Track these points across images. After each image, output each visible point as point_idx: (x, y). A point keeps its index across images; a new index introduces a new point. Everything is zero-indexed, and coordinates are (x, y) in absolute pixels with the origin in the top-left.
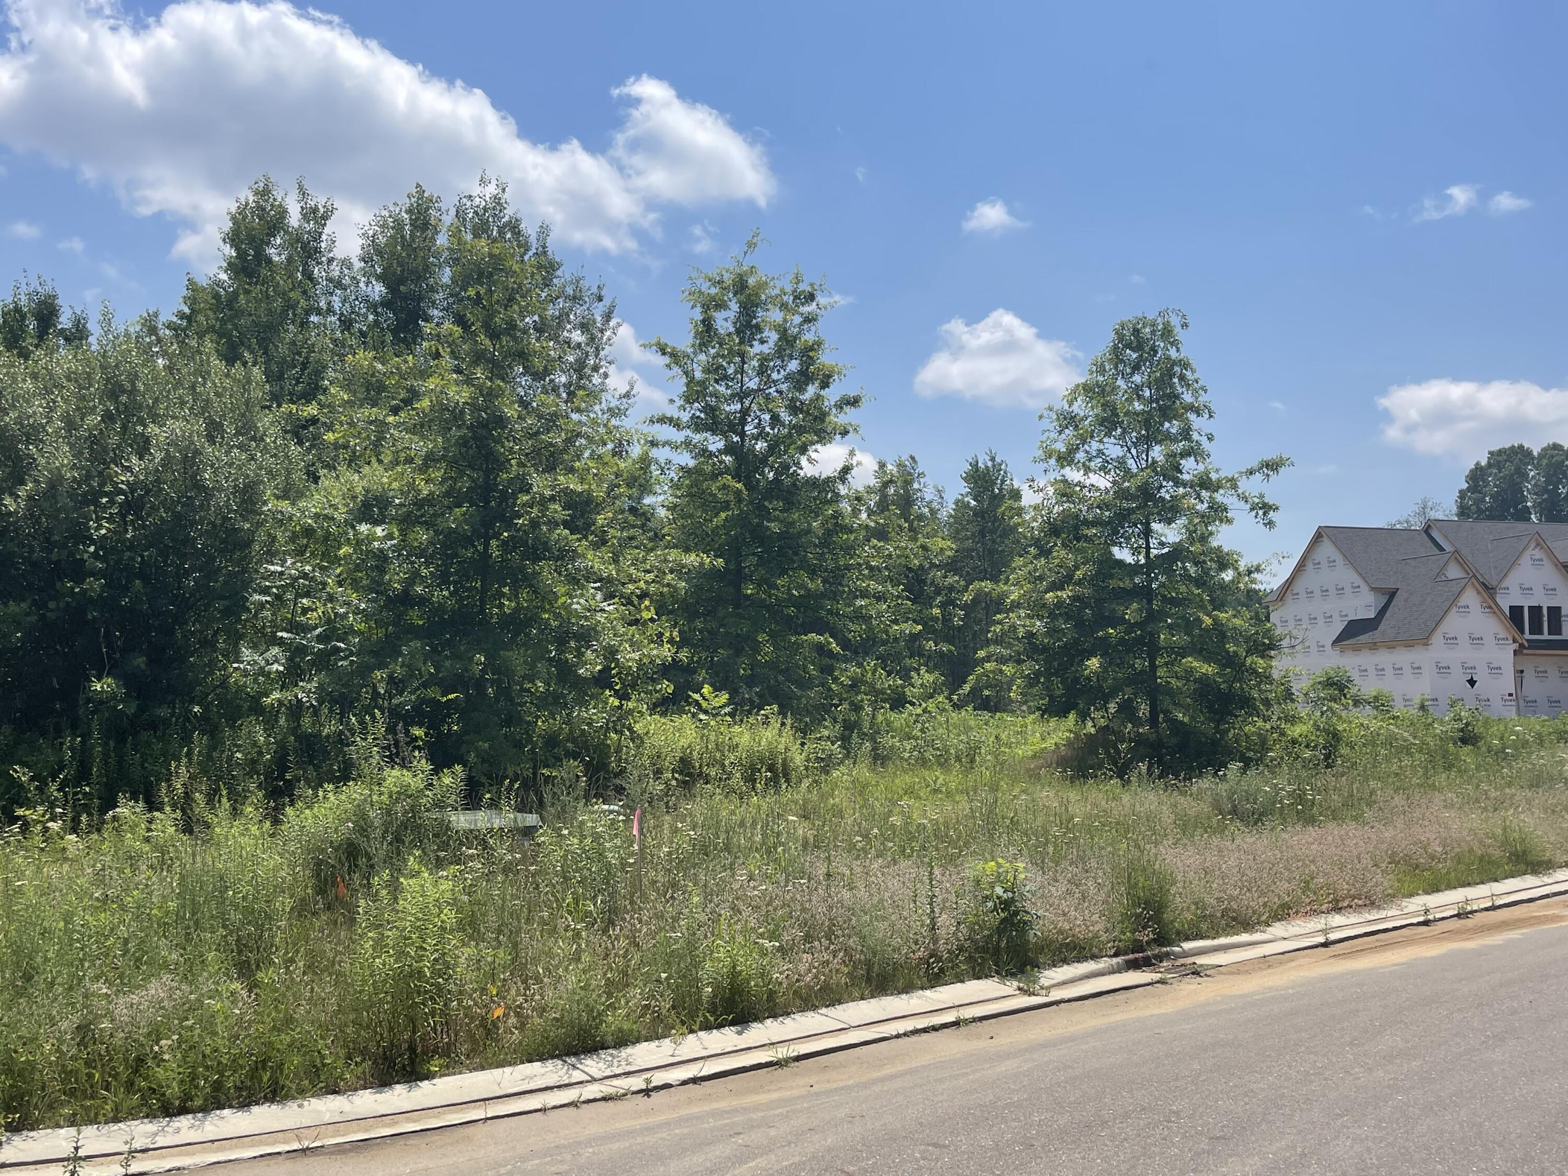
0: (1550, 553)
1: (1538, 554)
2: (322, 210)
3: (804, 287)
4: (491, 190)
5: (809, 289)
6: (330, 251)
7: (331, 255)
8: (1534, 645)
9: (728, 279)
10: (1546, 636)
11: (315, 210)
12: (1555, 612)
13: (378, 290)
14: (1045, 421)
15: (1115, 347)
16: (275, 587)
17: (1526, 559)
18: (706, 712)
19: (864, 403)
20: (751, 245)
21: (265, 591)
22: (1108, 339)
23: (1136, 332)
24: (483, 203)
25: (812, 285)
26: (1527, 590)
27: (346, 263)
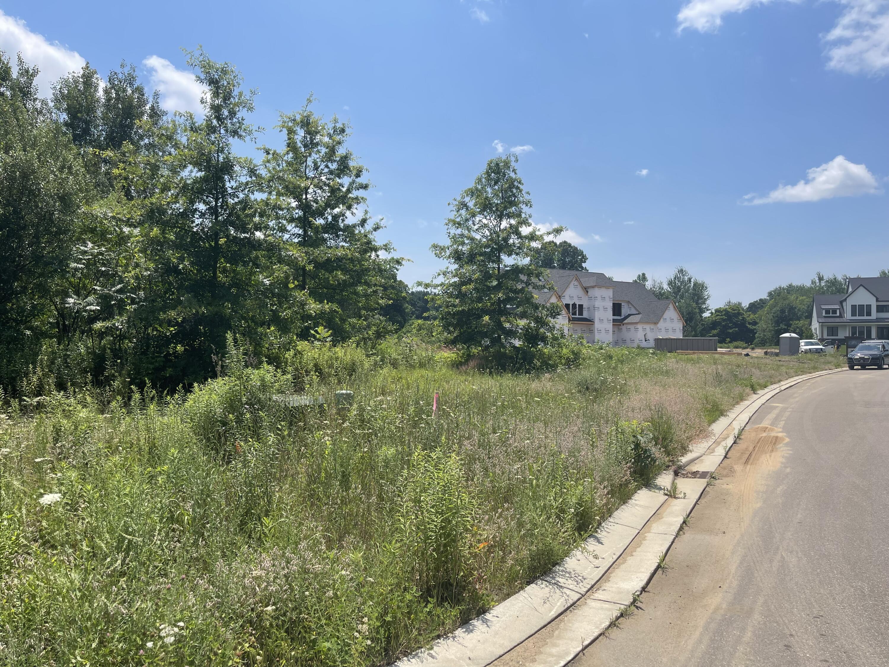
0: (580, 282)
1: (576, 283)
2: (31, 72)
3: (339, 125)
4: (126, 70)
5: (342, 126)
6: (35, 94)
7: (35, 97)
8: (574, 319)
9: (298, 118)
10: (577, 316)
11: (27, 71)
12: (581, 306)
13: (64, 117)
14: (451, 206)
15: (487, 172)
16: (84, 259)
17: (571, 285)
18: (319, 340)
19: (370, 188)
20: (309, 101)
21: (79, 261)
22: (484, 168)
23: (497, 165)
24: (124, 78)
25: (343, 124)
26: (571, 297)
27: (44, 102)
